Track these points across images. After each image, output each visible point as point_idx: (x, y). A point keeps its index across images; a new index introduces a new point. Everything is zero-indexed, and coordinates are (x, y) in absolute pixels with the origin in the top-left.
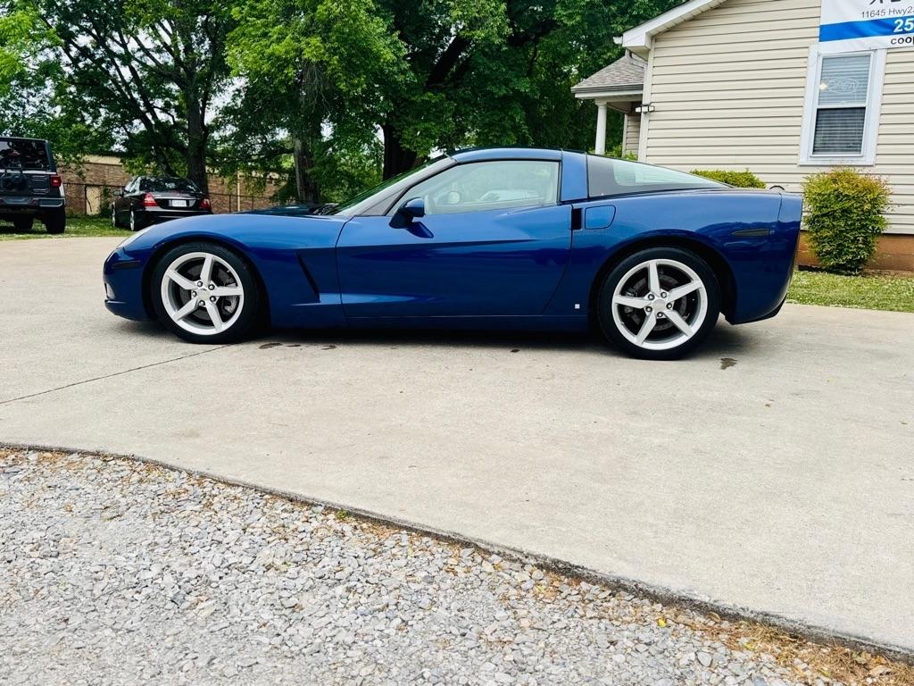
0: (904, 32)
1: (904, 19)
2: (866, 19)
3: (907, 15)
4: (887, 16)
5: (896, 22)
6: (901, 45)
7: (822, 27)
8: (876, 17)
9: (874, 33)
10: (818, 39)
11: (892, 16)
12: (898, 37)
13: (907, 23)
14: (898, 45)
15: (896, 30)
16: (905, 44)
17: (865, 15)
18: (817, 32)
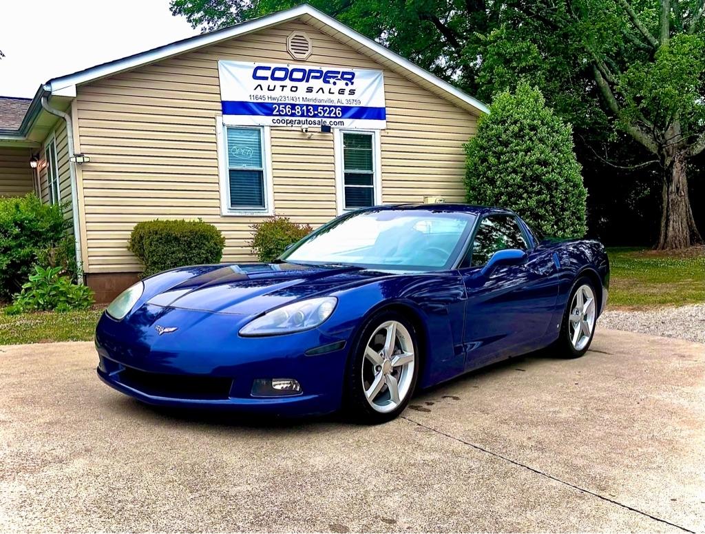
0: (280, 115)
1: (279, 105)
2: (252, 101)
3: (279, 102)
4: (266, 101)
5: (274, 106)
6: (278, 125)
7: (224, 103)
8: (260, 101)
9: (261, 113)
10: (221, 112)
11: (270, 101)
12: (276, 118)
13: (281, 109)
14: (276, 124)
15: (274, 113)
16: (281, 124)
17: (252, 98)
18: (219, 106)
